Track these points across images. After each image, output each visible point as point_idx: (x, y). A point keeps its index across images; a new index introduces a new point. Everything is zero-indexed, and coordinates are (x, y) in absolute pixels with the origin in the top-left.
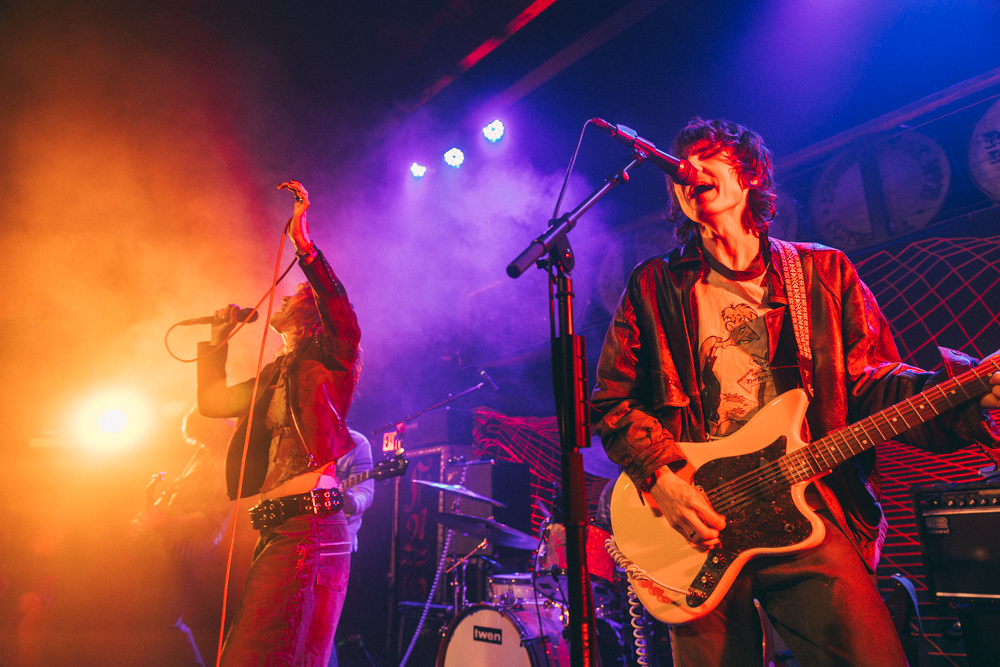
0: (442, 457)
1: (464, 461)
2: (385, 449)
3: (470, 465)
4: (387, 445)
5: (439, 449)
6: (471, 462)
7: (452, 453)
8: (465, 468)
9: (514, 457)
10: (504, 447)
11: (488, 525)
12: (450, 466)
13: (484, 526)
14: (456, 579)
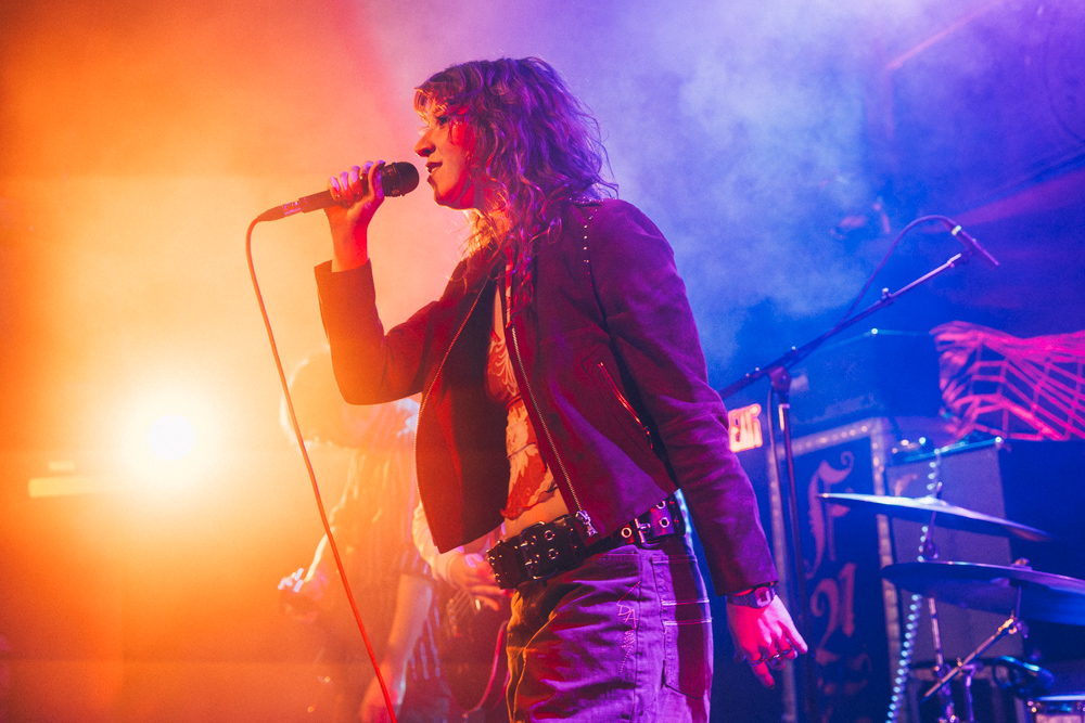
0: (875, 446)
1: (929, 447)
2: (735, 447)
3: (944, 456)
4: (738, 438)
5: (864, 429)
6: (945, 449)
7: (895, 434)
8: (933, 465)
9: (1046, 430)
10: (1018, 411)
11: (1016, 580)
12: (897, 461)
13: (1006, 583)
14: (949, 710)
